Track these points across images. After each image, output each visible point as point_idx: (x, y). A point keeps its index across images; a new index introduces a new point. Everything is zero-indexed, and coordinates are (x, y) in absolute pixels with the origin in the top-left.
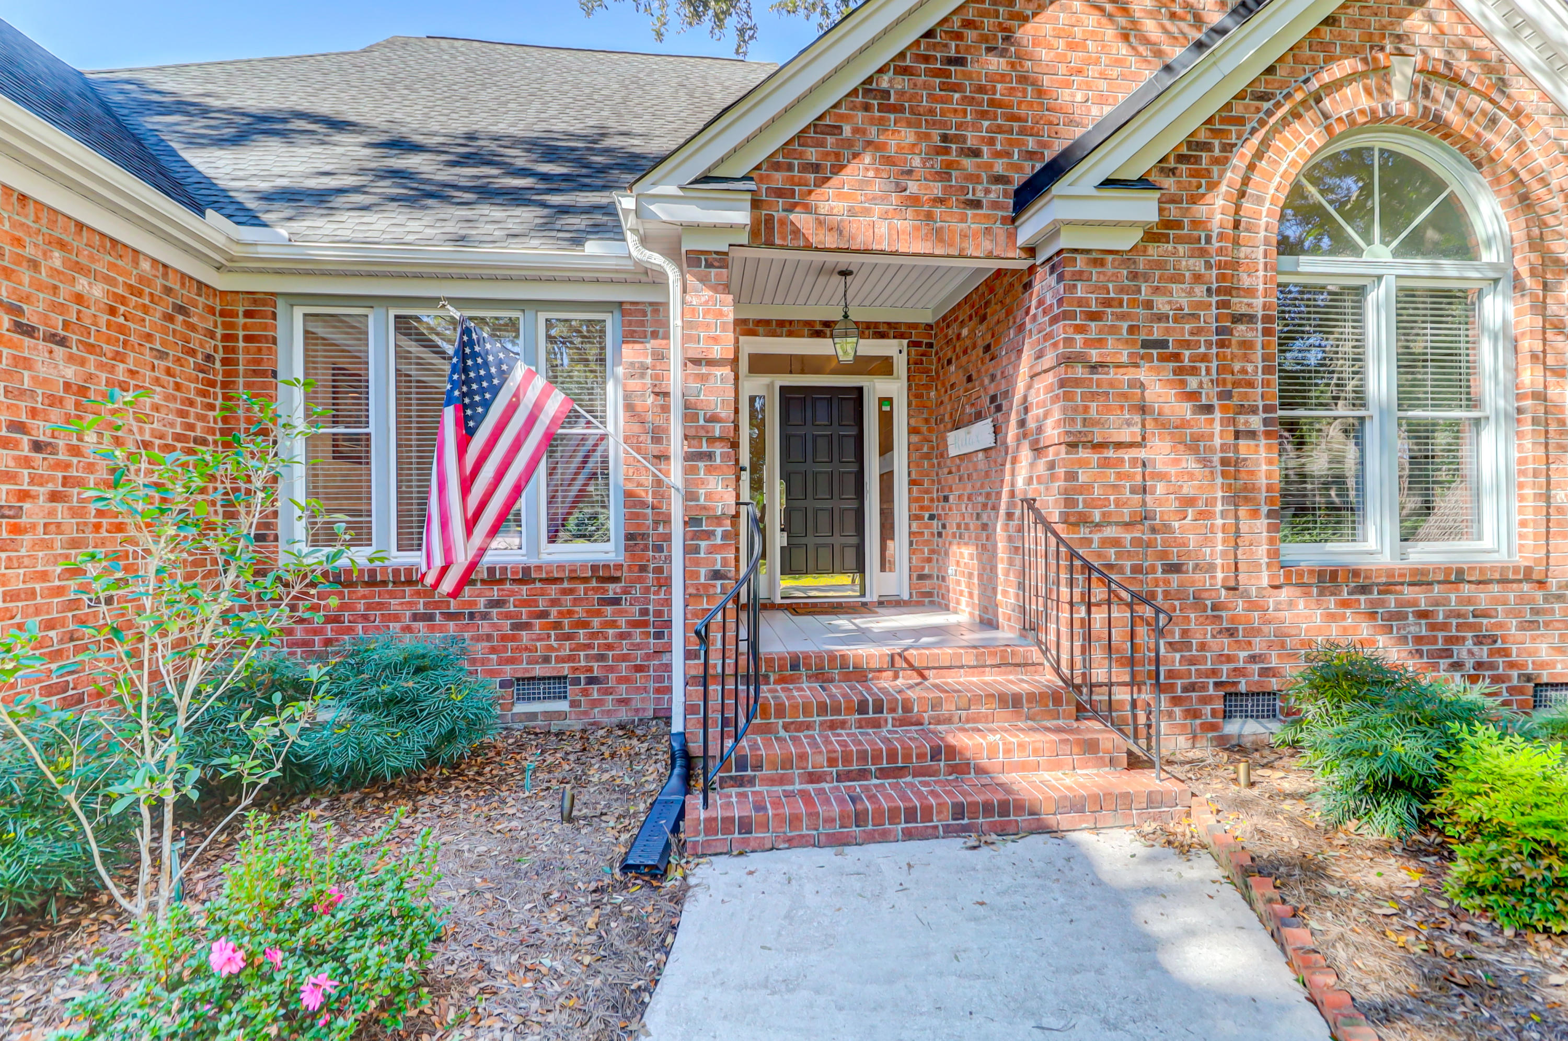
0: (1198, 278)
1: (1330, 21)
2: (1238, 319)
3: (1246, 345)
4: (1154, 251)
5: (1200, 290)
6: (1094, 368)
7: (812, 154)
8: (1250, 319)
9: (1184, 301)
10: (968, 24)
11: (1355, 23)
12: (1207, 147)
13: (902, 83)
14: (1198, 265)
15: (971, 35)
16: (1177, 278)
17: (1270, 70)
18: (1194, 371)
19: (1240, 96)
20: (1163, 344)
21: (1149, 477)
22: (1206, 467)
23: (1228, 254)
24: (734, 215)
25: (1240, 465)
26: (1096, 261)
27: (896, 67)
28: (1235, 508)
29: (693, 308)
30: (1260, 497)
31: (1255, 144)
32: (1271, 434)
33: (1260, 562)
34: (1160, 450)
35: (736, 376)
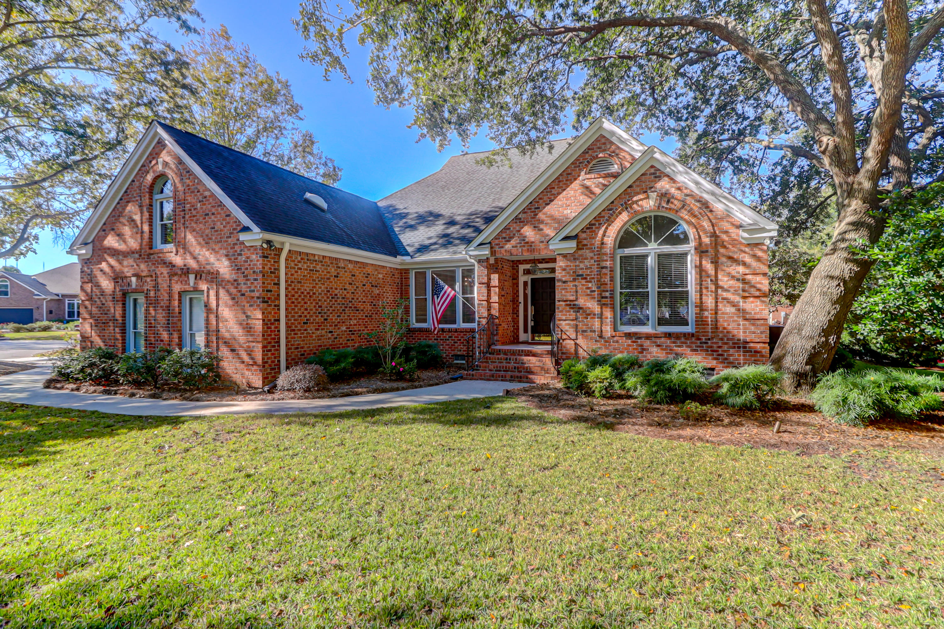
0: (592, 258)
1: (630, 187)
2: (603, 268)
3: (606, 274)
4: (580, 252)
5: (592, 261)
6: (564, 282)
7: (504, 235)
8: (606, 267)
9: (588, 264)
10: (540, 199)
11: (638, 186)
12: (594, 225)
13: (524, 216)
14: (592, 255)
15: (541, 201)
16: (586, 259)
17: (612, 202)
18: (590, 282)
19: (604, 210)
20: (582, 275)
21: (578, 309)
22: (593, 306)
23: (600, 251)
24: (486, 252)
25: (603, 305)
26: (565, 256)
27: (524, 212)
28: (601, 316)
29: (479, 272)
30: (608, 314)
31: (610, 222)
32: (612, 297)
33: (608, 330)
34: (581, 302)
35: (489, 286)
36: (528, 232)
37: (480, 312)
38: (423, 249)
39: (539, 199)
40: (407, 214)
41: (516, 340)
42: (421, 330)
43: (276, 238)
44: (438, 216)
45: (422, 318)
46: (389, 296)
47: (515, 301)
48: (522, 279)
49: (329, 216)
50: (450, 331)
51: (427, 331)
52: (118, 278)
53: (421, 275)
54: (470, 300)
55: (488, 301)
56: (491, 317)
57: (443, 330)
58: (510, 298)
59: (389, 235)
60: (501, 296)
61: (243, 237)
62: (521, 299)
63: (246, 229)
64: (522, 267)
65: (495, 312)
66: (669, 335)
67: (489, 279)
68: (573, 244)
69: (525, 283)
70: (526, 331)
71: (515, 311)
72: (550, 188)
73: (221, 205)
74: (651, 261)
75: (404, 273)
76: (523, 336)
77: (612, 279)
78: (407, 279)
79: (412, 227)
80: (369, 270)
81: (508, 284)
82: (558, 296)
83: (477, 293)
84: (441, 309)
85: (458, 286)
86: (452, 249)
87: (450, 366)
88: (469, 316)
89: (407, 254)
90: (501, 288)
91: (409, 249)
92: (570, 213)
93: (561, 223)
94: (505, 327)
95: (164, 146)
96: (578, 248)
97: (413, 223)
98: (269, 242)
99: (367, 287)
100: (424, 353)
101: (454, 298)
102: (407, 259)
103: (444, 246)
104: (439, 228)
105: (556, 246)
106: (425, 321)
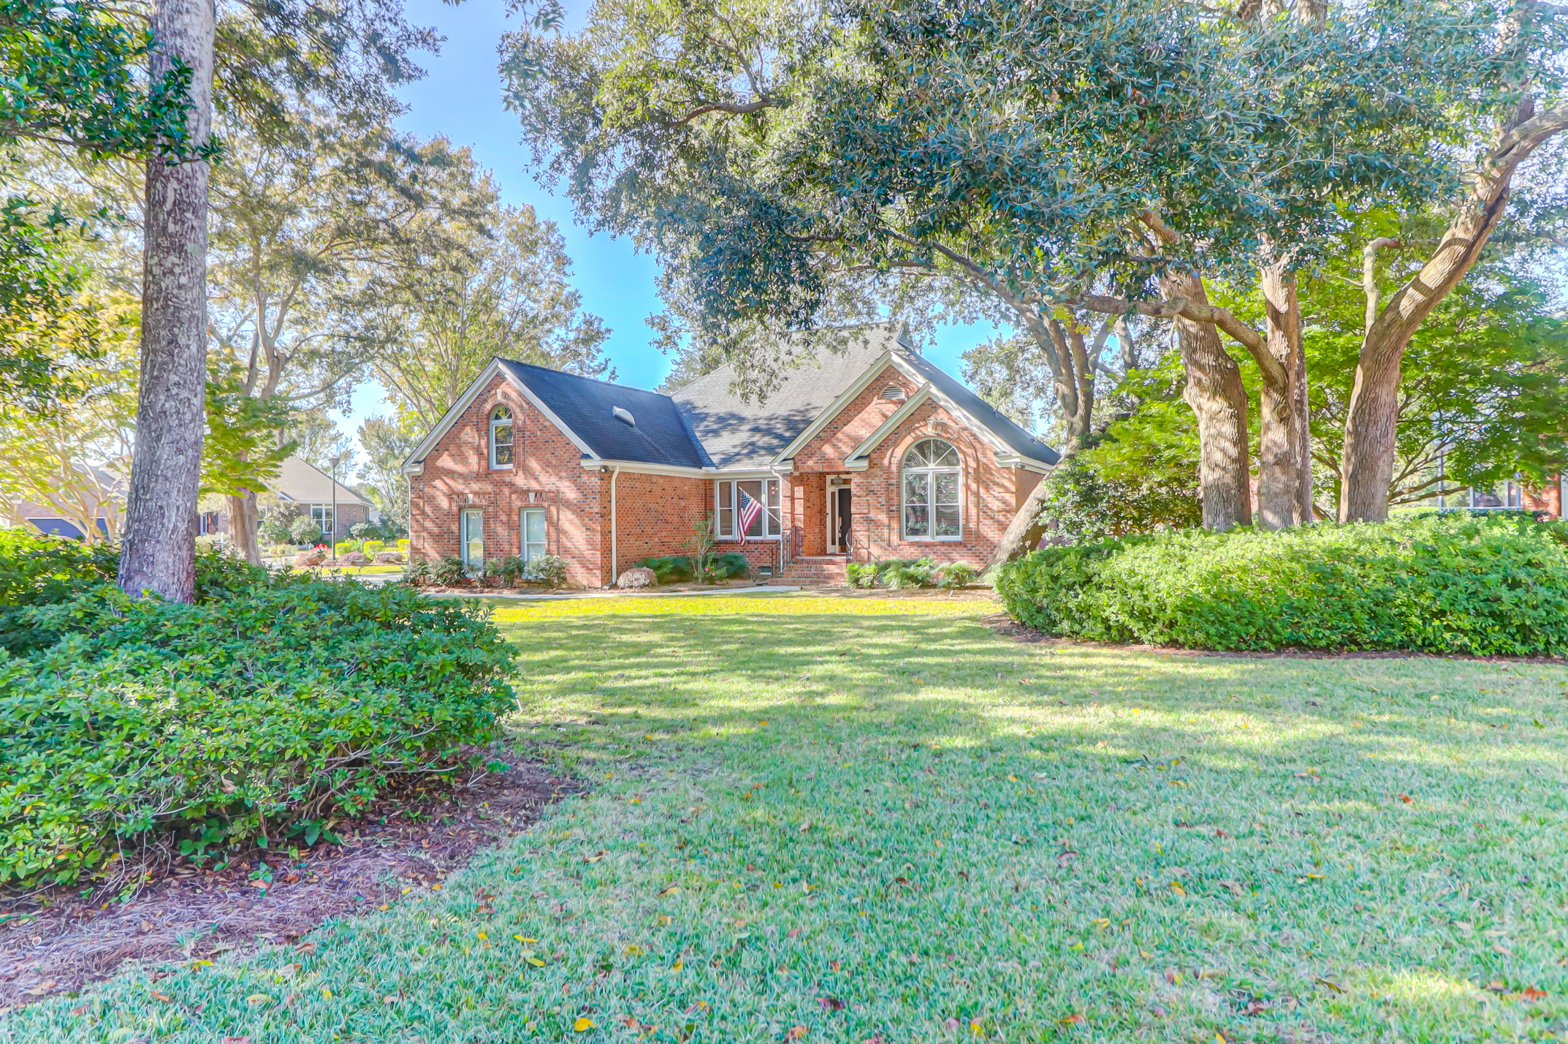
0: (881, 476)
1: (913, 414)
2: (890, 485)
3: (893, 490)
4: (871, 471)
5: (882, 479)
6: (859, 497)
7: (806, 452)
8: (893, 485)
9: (878, 481)
11: (918, 415)
12: (884, 446)
13: (825, 434)
14: (881, 473)
15: (840, 421)
16: (877, 476)
17: (899, 426)
18: (880, 497)
19: (893, 432)
20: (873, 491)
21: (870, 521)
22: (883, 517)
23: (888, 471)
24: (789, 467)
25: (890, 518)
26: (859, 473)
27: (824, 430)
28: (889, 526)
29: (783, 487)
30: (895, 525)
31: (896, 444)
32: (899, 511)
33: (895, 539)
34: (872, 515)
35: (793, 499)
36: (828, 450)
37: (785, 524)
38: (728, 460)
39: (838, 418)
40: (707, 415)
41: (823, 552)
42: (726, 542)
43: (610, 463)
44: (741, 420)
45: (727, 530)
46: (695, 507)
47: (822, 512)
48: (830, 489)
49: (637, 430)
50: (756, 543)
51: (732, 543)
52: (452, 495)
53: (726, 487)
54: (774, 512)
55: (792, 513)
56: (795, 529)
57: (749, 542)
58: (817, 509)
59: (690, 441)
60: (806, 507)
61: (584, 463)
62: (829, 510)
63: (587, 456)
64: (829, 478)
65: (800, 524)
66: (943, 544)
67: (793, 492)
68: (865, 464)
69: (833, 494)
70: (833, 543)
71: (823, 524)
72: (847, 409)
73: (561, 434)
74: (930, 479)
75: (708, 484)
76: (830, 548)
77: (899, 495)
78: (712, 489)
79: (716, 433)
80: (676, 483)
81: (814, 496)
82: (853, 510)
83: (783, 506)
84: (748, 520)
85: (764, 498)
86: (757, 459)
87: (757, 577)
88: (774, 529)
89: (712, 464)
90: (807, 499)
91: (715, 459)
92: (864, 433)
93: (857, 442)
94: (812, 538)
95: (504, 379)
96: (871, 467)
97: (715, 427)
98: (605, 467)
99: (676, 500)
100: (731, 563)
101: (760, 511)
102: (712, 470)
103: (749, 455)
104: (743, 435)
105: (850, 464)
106: (730, 533)
